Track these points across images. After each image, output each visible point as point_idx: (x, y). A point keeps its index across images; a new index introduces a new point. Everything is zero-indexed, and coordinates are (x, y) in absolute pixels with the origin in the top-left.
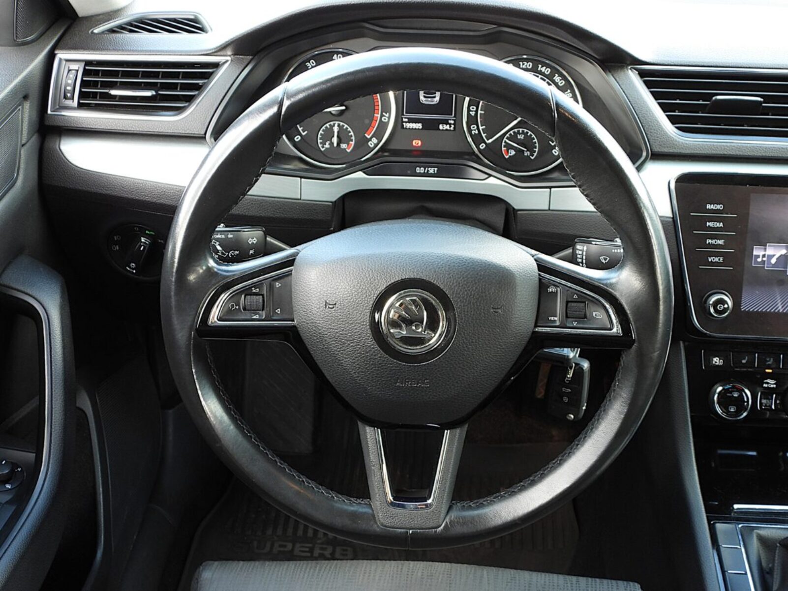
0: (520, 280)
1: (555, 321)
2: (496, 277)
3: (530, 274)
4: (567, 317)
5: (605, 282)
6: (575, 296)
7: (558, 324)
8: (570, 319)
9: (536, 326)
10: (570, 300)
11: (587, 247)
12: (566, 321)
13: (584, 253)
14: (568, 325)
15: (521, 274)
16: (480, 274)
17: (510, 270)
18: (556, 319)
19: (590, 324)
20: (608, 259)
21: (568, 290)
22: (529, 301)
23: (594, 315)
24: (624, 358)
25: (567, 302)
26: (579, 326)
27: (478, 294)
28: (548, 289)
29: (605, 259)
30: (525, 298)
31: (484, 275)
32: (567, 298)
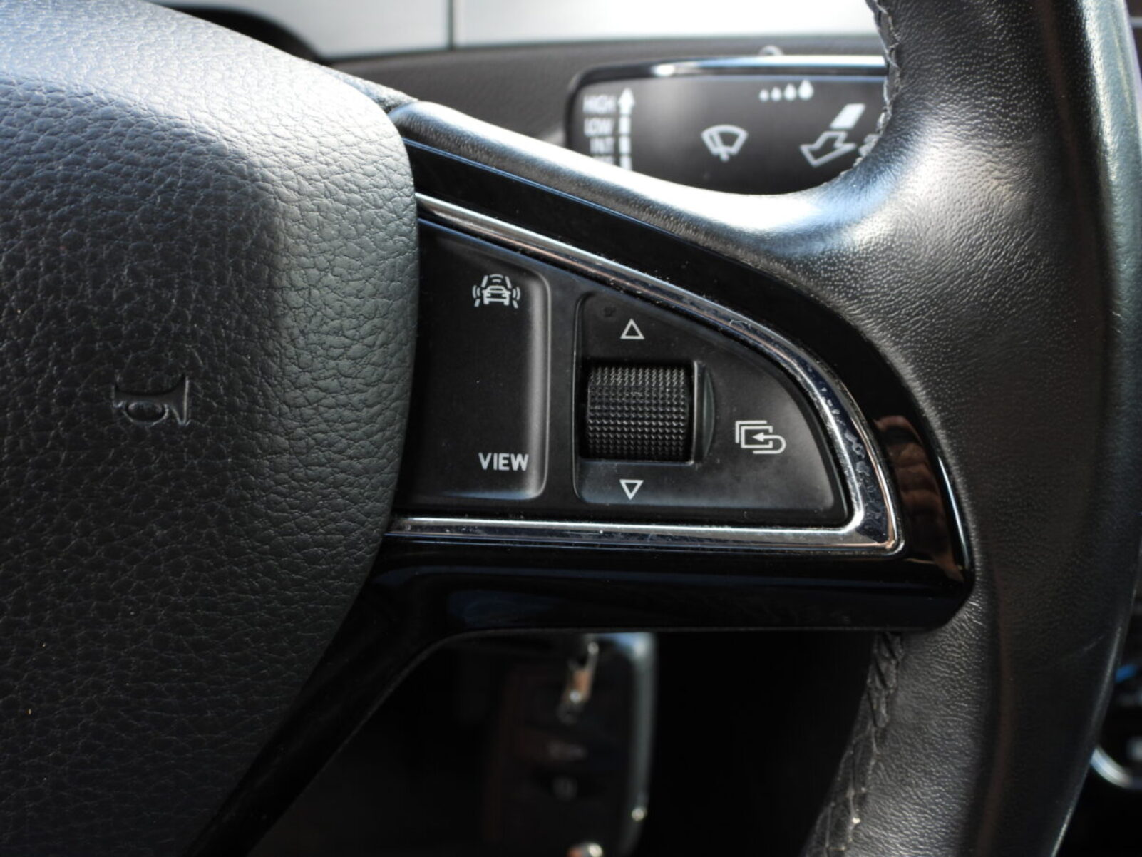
0: (303, 220)
1: (515, 478)
2: (145, 193)
3: (361, 190)
4: (586, 450)
5: (798, 251)
6: (632, 332)
7: (532, 491)
8: (601, 464)
9: (403, 504)
10: (597, 351)
11: (636, 95)
12: (583, 471)
13: (625, 126)
14: (592, 497)
15: (307, 187)
16: (39, 172)
17: (242, 158)
18: (519, 462)
19: (720, 489)
20: (742, 135)
21: (588, 296)
22: (356, 348)
23: (740, 437)
24: (892, 682)
25: (587, 366)
26: (652, 501)
27: (25, 301)
28: (475, 292)
29: (728, 139)
30: (338, 332)
31: (66, 179)
32: (584, 345)
